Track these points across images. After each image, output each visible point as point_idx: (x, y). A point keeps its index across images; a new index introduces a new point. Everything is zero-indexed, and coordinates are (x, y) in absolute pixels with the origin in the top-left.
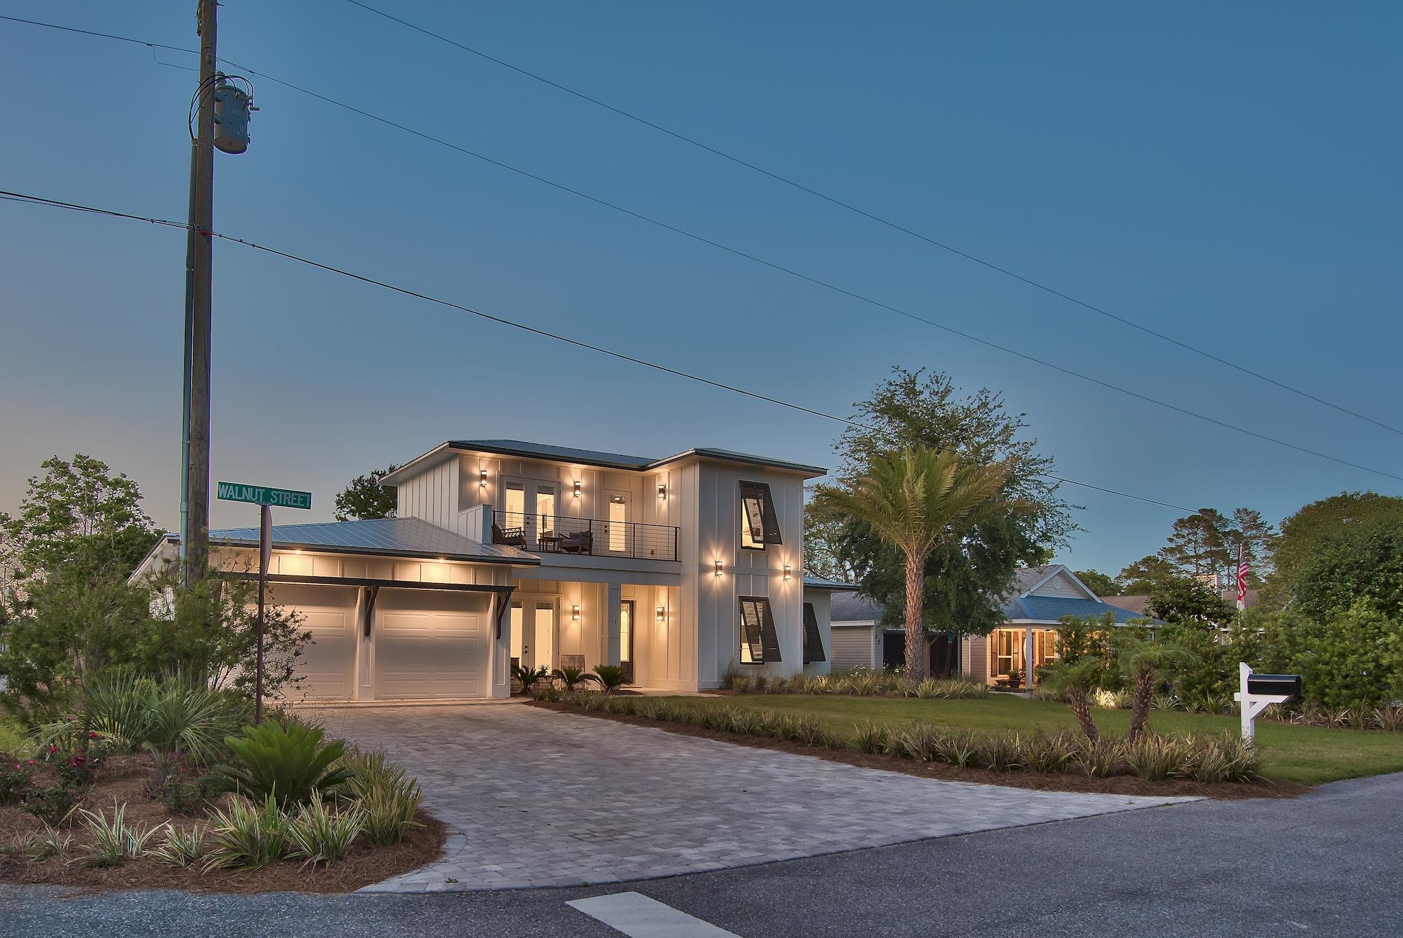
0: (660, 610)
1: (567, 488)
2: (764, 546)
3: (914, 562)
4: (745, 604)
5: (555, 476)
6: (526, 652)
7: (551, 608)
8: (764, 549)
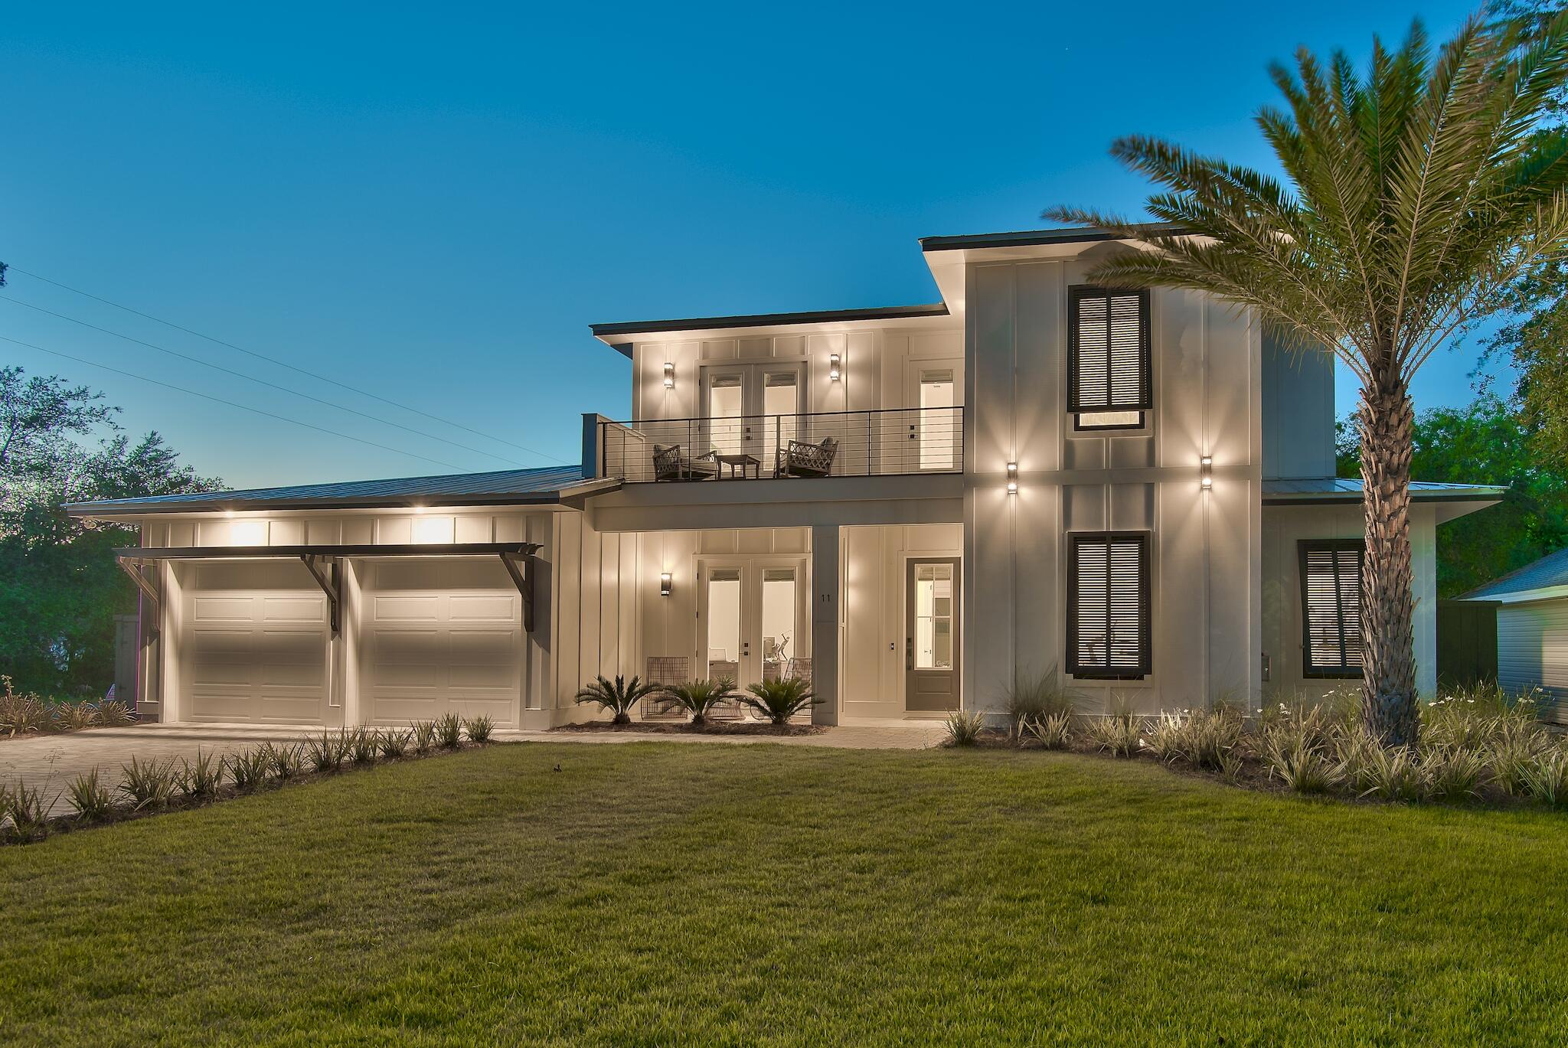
1: (821, 370)
2: (1142, 416)
4: (1083, 550)
5: (798, 352)
6: (746, 654)
7: (793, 579)
8: (1141, 425)
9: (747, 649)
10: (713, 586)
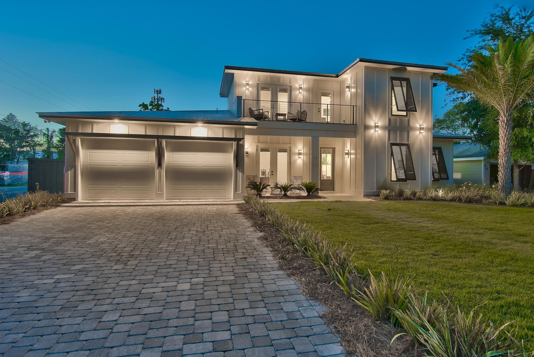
0: (347, 152)
1: (296, 89)
2: (407, 113)
3: (505, 116)
4: (394, 147)
5: (288, 83)
6: (272, 174)
7: (286, 152)
8: (407, 116)
9: (272, 173)
10: (261, 153)
